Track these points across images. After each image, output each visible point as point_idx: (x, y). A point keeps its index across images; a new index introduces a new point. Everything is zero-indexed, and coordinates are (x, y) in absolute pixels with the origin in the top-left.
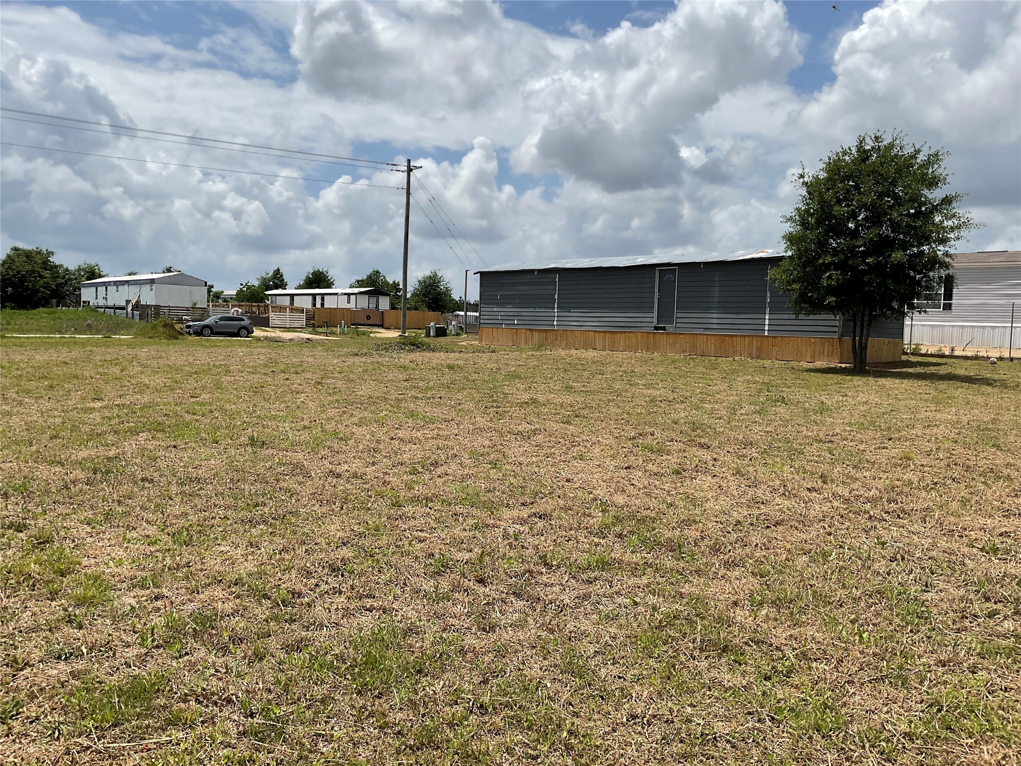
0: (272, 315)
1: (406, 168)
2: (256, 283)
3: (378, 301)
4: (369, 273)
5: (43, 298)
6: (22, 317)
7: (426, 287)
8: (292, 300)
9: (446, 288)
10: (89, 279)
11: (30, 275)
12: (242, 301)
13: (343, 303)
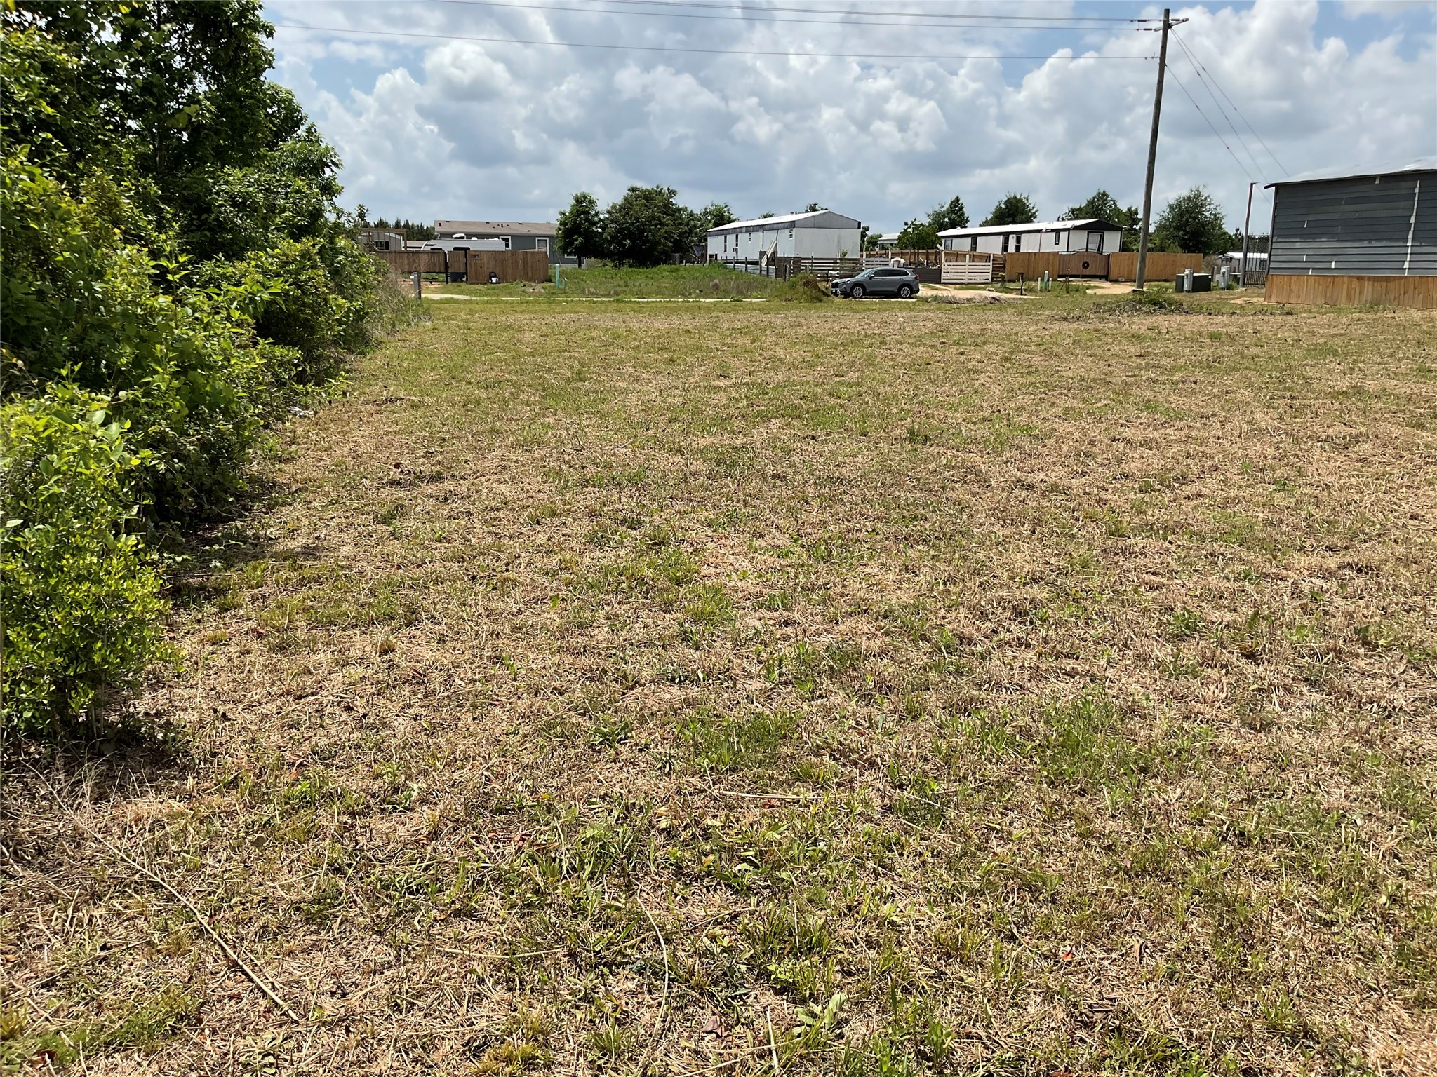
0: (945, 266)
1: (1161, 24)
2: (926, 221)
3: (1102, 240)
4: (1090, 197)
5: (664, 252)
6: (640, 276)
7: (1181, 215)
8: (974, 243)
9: (1215, 215)
10: (716, 225)
11: (650, 222)
12: (906, 248)
13: (1047, 245)
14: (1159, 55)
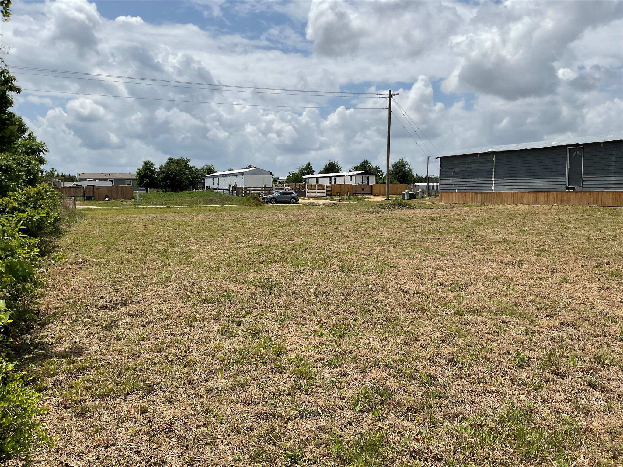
0: (307, 190)
1: (388, 96)
2: (297, 172)
3: (368, 179)
4: (361, 162)
5: (186, 185)
6: (176, 196)
7: (397, 169)
8: (318, 181)
9: (409, 169)
10: (208, 174)
11: (179, 173)
12: (290, 182)
13: (347, 181)
14: (388, 107)
